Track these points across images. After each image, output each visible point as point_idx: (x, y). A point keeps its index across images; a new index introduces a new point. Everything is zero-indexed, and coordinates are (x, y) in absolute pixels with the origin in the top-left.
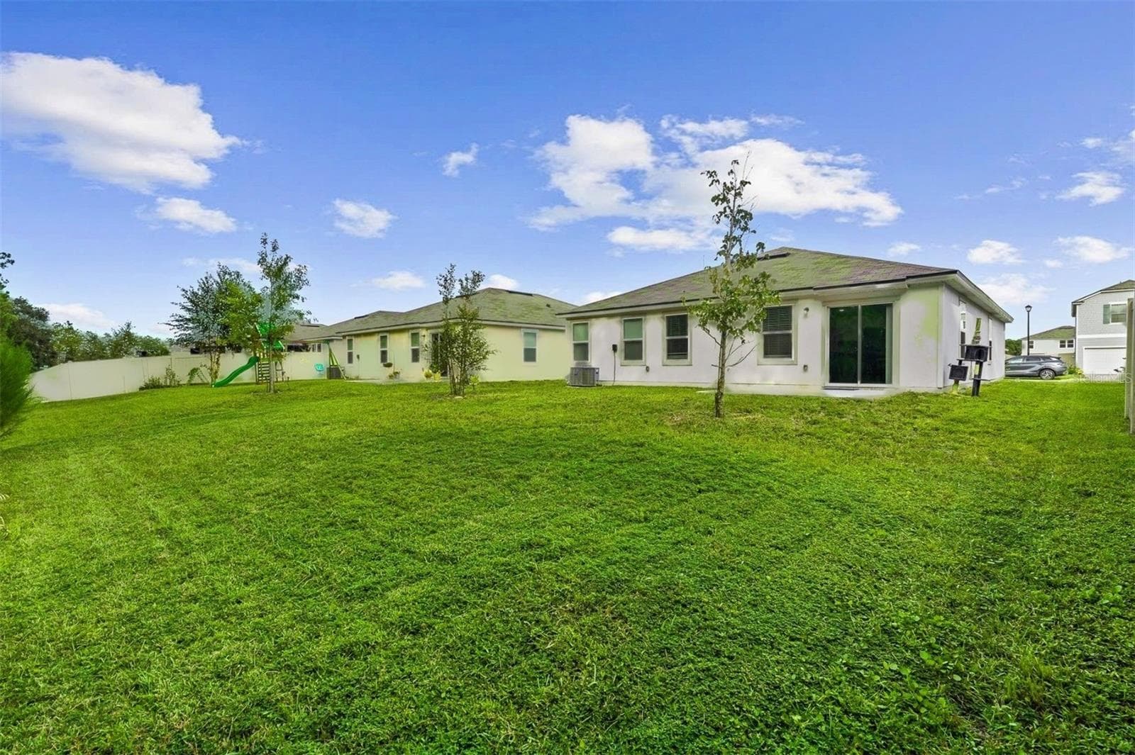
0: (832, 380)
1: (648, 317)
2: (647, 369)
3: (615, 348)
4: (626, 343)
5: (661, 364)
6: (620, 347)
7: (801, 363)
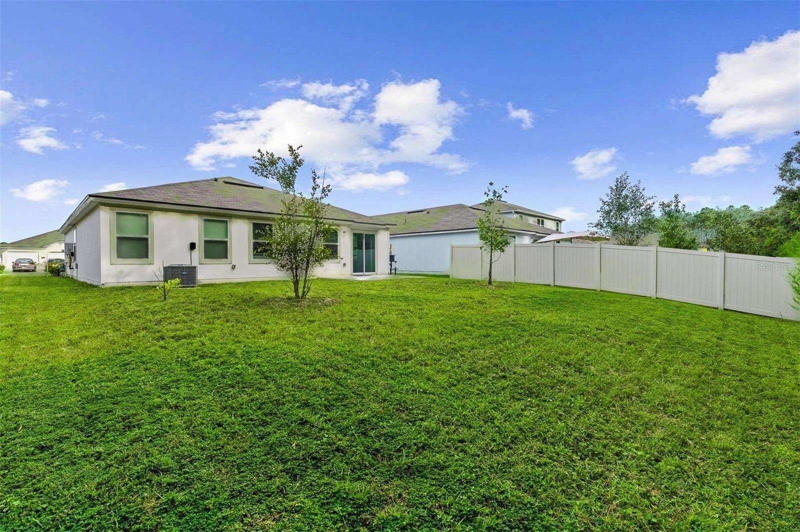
0: (354, 271)
1: (234, 220)
2: (234, 267)
3: (193, 246)
4: (206, 242)
5: (247, 262)
6: (200, 246)
7: (342, 262)
